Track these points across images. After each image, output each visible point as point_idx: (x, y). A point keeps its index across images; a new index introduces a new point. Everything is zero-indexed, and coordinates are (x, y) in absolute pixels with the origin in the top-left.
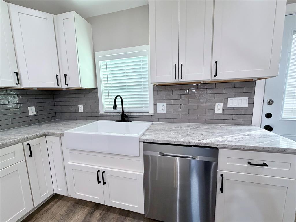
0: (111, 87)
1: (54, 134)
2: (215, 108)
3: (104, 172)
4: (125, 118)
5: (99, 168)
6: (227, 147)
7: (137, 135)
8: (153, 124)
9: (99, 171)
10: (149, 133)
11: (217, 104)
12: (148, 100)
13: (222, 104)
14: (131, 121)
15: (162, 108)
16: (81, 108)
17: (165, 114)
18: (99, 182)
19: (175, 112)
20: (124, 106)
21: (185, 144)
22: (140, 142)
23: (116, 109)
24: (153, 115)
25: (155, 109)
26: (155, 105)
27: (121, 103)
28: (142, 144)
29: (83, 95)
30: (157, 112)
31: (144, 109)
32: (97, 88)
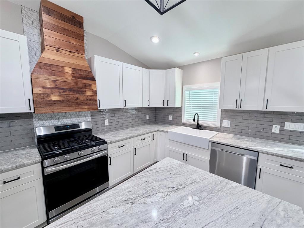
0: (191, 106)
1: (162, 131)
2: (272, 128)
3: (187, 154)
4: (199, 127)
5: (184, 152)
6: (264, 152)
7: (208, 138)
8: (218, 133)
9: (184, 153)
10: (215, 138)
11: (274, 126)
12: (217, 117)
13: (279, 126)
14: (203, 130)
15: (227, 123)
16: (171, 118)
17: (229, 128)
18: (184, 159)
19: (237, 127)
20: (199, 119)
21: (237, 147)
22: (209, 141)
23: (195, 121)
24: (219, 127)
25: (221, 124)
26: (221, 121)
27: (197, 117)
28: (210, 143)
29: (173, 110)
30: (223, 126)
31: (213, 123)
32: (182, 107)
